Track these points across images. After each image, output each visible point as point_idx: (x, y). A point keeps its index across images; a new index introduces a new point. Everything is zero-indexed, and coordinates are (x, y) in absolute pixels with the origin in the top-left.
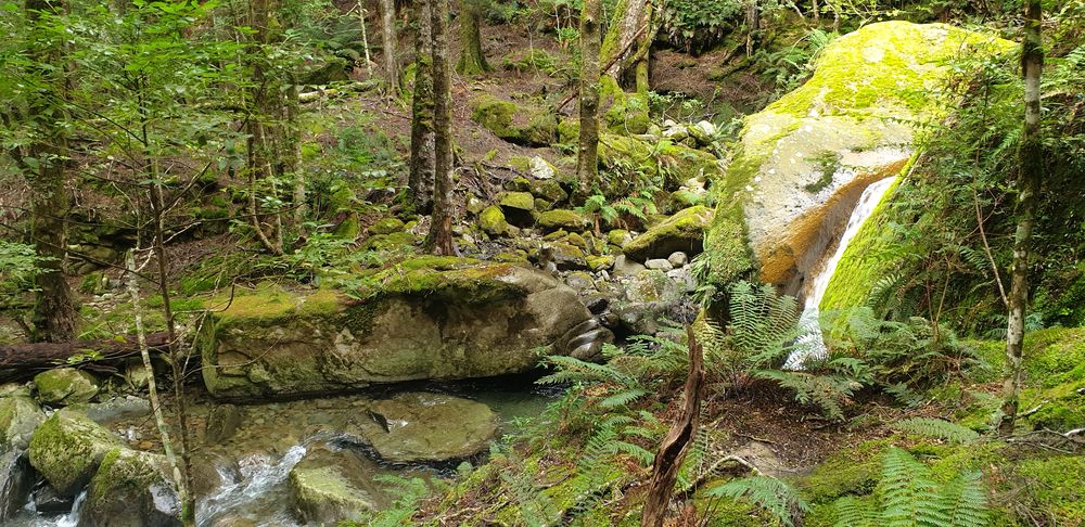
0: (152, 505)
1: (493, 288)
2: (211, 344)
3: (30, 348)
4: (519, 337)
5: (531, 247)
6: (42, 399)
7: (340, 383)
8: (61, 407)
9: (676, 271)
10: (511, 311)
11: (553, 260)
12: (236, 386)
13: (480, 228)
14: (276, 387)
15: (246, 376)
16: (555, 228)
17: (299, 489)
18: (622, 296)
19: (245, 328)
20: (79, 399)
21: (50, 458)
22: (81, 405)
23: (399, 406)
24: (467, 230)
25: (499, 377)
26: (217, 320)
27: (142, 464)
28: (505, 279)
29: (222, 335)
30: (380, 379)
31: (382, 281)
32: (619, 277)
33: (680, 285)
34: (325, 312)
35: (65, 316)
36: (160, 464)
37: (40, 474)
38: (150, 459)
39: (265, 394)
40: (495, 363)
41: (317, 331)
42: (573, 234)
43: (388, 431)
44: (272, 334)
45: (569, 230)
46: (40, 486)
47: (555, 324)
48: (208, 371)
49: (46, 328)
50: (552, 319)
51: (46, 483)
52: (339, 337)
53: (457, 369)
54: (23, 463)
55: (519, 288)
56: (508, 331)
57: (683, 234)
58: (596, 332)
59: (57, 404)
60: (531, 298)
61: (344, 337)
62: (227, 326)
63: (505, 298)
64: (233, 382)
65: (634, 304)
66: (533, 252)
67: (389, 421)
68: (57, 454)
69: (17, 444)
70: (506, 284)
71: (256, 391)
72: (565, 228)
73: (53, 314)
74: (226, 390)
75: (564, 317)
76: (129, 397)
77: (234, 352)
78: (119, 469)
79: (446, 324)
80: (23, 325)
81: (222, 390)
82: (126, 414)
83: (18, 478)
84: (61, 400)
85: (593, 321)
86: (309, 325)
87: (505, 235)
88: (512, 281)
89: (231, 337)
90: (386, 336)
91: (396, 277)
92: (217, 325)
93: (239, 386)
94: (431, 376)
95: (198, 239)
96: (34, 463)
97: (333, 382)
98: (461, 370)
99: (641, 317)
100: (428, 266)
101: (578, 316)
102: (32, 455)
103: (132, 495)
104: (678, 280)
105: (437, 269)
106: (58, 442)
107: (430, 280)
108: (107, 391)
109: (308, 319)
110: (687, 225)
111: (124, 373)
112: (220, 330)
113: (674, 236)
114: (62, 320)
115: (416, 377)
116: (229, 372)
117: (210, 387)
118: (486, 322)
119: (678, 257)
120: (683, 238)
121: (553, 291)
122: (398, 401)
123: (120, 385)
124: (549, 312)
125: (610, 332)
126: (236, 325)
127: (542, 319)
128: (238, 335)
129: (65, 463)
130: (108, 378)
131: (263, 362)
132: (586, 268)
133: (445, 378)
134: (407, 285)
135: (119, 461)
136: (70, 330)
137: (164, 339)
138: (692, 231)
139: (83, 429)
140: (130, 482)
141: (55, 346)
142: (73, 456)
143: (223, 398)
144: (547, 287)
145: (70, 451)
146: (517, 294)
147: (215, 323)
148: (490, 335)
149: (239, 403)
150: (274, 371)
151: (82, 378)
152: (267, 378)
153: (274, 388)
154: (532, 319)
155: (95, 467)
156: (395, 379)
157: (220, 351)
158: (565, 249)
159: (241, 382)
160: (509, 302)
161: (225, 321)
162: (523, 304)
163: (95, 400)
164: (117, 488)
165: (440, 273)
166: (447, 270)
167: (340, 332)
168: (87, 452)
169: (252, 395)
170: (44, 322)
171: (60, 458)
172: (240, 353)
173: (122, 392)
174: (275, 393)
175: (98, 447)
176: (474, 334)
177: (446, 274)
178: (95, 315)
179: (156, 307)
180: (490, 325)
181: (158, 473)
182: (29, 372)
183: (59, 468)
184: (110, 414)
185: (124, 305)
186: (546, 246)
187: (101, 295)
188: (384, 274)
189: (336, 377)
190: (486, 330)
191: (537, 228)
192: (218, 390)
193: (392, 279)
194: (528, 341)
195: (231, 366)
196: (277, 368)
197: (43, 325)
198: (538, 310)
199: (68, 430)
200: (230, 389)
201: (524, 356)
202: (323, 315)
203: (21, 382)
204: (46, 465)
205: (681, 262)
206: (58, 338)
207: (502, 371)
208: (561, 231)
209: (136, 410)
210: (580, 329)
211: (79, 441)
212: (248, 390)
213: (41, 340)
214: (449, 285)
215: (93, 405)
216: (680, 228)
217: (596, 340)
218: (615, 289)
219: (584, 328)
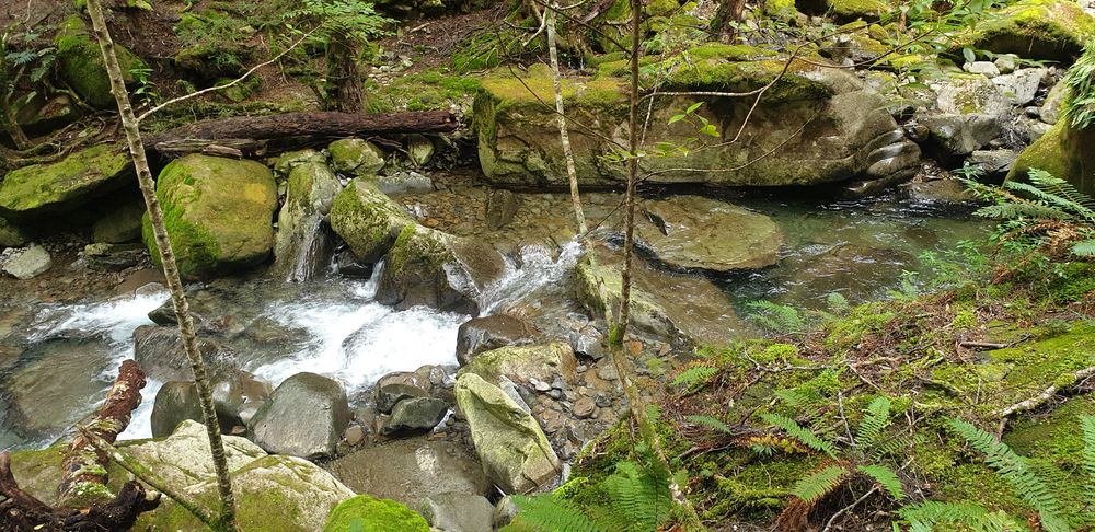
0: (446, 282)
1: (795, 85)
2: (490, 126)
3: (323, 115)
4: (815, 144)
5: (824, 39)
6: (336, 167)
7: (613, 179)
8: (353, 177)
9: (1005, 77)
10: (810, 115)
11: (850, 57)
12: (512, 173)
13: (765, 13)
14: (551, 178)
15: (523, 163)
16: (853, 17)
17: (588, 285)
18: (932, 105)
19: (525, 112)
20: (368, 170)
21: (350, 226)
22: (371, 176)
23: (676, 209)
24: (750, 15)
25: (785, 187)
26: (497, 102)
27: (436, 242)
28: (810, 76)
29: (502, 119)
30: (654, 179)
31: (667, 70)
32: (927, 82)
33: (1008, 95)
34: (607, 102)
35: (354, 86)
36: (452, 243)
37: (341, 239)
38: (443, 238)
39: (539, 183)
40: (782, 172)
41: (596, 122)
42: (875, 26)
43: (666, 234)
44: (551, 121)
45: (870, 20)
46: (341, 251)
47: (859, 133)
48: (485, 155)
49: (337, 96)
50: (856, 127)
51: (346, 248)
52: (618, 129)
53: (737, 175)
54: (325, 227)
55: (825, 87)
56: (802, 137)
57: (1023, 31)
58: (901, 145)
59: (349, 174)
60: (835, 100)
61: (623, 130)
62: (508, 109)
63: (806, 98)
64: (510, 168)
65: (947, 115)
66: (827, 45)
67: (666, 224)
68: (356, 222)
69: (319, 208)
70: (811, 82)
71: (531, 179)
72: (866, 18)
73: (342, 83)
74: (503, 176)
75: (868, 125)
76: (412, 173)
77: (512, 137)
78: (415, 245)
79: (729, 124)
80: (317, 92)
81: (500, 176)
82: (410, 189)
83: (322, 240)
84: (353, 170)
85: (899, 132)
86: (589, 114)
87: (792, 23)
88: (818, 79)
89: (511, 122)
90: (665, 132)
91: (683, 67)
92: (498, 108)
93: (515, 173)
94: (706, 180)
95: (466, 14)
96: (335, 228)
97: (606, 177)
98: (741, 176)
99: (958, 132)
100: (720, 55)
101: (882, 125)
102: (333, 221)
103: (426, 271)
104: (1006, 90)
105: (730, 60)
106: (356, 211)
107: (723, 72)
108: (392, 165)
109: (588, 108)
110: (1031, 19)
111: (407, 149)
112: (501, 113)
113: (1010, 34)
114: (352, 90)
115: (691, 180)
116: (507, 157)
117: (487, 171)
118: (776, 124)
119: (1009, 60)
120: (1021, 36)
121: (859, 93)
122: (673, 203)
123: (403, 161)
124: (854, 118)
125: (917, 148)
126: (517, 109)
127: (845, 126)
128: (518, 120)
129: (363, 232)
130: (392, 152)
131: (540, 150)
132: (888, 68)
133: (722, 183)
134: (695, 76)
135: (415, 237)
136: (358, 100)
137: (445, 118)
138: (1036, 28)
139: (377, 201)
140: (425, 258)
141: (346, 116)
142: (371, 226)
143: (499, 183)
144: (854, 88)
145: (368, 221)
146: (820, 95)
147: (495, 105)
148: (780, 140)
149: (515, 189)
150: (550, 161)
151: (370, 150)
152: (542, 167)
153: (549, 178)
154: (832, 124)
155: (391, 239)
156: (669, 180)
157: (499, 135)
158: (865, 43)
159: (518, 169)
160: (809, 103)
161: (506, 103)
162: (826, 106)
163: (381, 173)
164: (413, 262)
165: (733, 64)
166: (740, 61)
167: (619, 125)
168: (384, 224)
169: (527, 184)
170: (336, 91)
171: (359, 226)
172: (520, 139)
173: (406, 168)
174: (549, 183)
175: (393, 220)
176: (761, 138)
177: (742, 66)
178: (376, 88)
179: (431, 83)
180: (781, 129)
181: (451, 253)
182: (324, 140)
183: (358, 236)
184: (396, 189)
185: (399, 79)
186: (844, 38)
187: (379, 67)
188: (668, 62)
189: (610, 172)
190: (776, 134)
191: (829, 16)
192: (496, 175)
193: (679, 68)
194: (825, 151)
195: (510, 151)
196: (554, 158)
197: (335, 93)
198: (843, 114)
199: (365, 200)
200: (507, 175)
201: (817, 167)
202: (603, 105)
203: (317, 149)
204: (347, 232)
205: (1011, 66)
206: (348, 108)
207: (789, 181)
208: (859, 23)
209: (419, 187)
210: (882, 140)
211: (376, 213)
212: (523, 178)
213: (332, 109)
214: (744, 79)
215: (381, 177)
216: (1021, 24)
217: (899, 154)
218: (924, 96)
219: (888, 140)
